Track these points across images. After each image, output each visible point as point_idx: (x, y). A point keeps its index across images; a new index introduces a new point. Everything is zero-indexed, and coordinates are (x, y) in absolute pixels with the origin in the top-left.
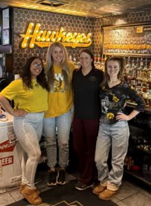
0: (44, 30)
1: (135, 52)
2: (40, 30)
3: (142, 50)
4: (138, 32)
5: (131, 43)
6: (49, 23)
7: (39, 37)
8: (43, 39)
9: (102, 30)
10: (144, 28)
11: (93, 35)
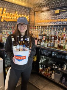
0: (8, 12)
1: (53, 23)
2: (6, 12)
3: (58, 22)
4: (56, 13)
5: (51, 19)
6: (10, 9)
7: (6, 16)
8: (8, 17)
9: (35, 14)
10: (60, 10)
11: (30, 16)
